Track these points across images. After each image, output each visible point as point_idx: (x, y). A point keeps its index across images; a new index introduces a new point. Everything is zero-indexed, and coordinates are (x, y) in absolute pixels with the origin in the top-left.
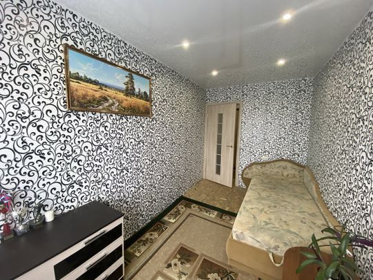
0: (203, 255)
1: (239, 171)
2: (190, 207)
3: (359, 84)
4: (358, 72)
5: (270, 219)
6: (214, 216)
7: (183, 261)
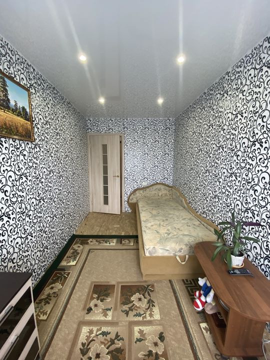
0: (118, 283)
1: (125, 198)
2: (87, 243)
3: (218, 123)
4: (216, 115)
5: (168, 230)
6: (114, 244)
7: (102, 298)
